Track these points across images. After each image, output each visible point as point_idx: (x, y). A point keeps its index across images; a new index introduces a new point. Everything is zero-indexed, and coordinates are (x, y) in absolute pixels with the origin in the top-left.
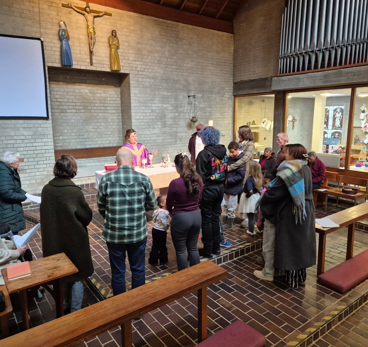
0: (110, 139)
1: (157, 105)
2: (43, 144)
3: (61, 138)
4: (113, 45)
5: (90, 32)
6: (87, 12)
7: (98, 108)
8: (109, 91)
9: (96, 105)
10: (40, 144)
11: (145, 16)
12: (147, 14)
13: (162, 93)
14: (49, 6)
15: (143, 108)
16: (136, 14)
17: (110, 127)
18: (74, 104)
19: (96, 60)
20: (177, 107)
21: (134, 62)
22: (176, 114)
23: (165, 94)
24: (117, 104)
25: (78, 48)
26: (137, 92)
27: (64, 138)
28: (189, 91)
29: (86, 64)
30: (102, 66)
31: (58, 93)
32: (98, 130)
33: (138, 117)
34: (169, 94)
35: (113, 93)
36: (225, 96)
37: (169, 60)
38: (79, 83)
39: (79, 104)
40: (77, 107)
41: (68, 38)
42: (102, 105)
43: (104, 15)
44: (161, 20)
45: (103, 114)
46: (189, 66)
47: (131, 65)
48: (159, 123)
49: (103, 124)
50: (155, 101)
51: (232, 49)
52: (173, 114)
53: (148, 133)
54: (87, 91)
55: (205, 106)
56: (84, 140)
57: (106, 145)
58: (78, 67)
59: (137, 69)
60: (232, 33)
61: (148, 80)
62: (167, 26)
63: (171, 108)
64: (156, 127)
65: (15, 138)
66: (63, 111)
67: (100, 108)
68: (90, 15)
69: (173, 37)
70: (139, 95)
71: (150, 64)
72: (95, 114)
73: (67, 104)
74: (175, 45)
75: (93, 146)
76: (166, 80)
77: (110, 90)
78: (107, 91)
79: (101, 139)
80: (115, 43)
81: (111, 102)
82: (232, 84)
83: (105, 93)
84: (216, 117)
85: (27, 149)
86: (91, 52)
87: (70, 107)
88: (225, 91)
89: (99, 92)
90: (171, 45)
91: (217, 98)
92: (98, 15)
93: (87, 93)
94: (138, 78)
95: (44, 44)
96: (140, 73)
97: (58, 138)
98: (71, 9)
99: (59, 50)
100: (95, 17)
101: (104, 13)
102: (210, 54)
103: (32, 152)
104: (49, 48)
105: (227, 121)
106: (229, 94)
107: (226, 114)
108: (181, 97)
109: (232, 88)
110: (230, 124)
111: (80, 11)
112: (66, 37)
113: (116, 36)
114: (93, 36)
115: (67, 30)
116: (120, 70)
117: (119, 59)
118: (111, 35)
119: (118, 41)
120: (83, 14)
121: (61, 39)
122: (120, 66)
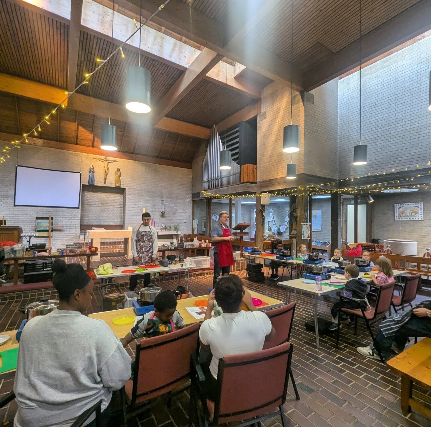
0: (116, 221)
2: (75, 220)
5: (105, 169)
6: (105, 161)
7: (110, 205)
8: (117, 196)
9: (109, 203)
10: (73, 220)
12: (138, 161)
13: (145, 198)
14: (86, 159)
15: (133, 205)
16: (132, 161)
17: (115, 215)
18: (96, 202)
20: (154, 205)
21: (129, 183)
22: (154, 209)
23: (147, 198)
24: (121, 203)
25: (99, 176)
26: (130, 197)
27: (88, 219)
28: (162, 198)
29: (102, 184)
30: (111, 184)
32: (109, 216)
33: (130, 210)
34: (150, 199)
35: (119, 197)
36: (186, 201)
37: (150, 182)
38: (100, 192)
39: (99, 202)
40: (98, 204)
41: (93, 172)
42: (112, 203)
46: (162, 185)
47: (127, 184)
49: (112, 213)
50: (141, 202)
51: (191, 176)
53: (135, 218)
54: (105, 196)
55: (172, 206)
56: (100, 220)
57: (112, 224)
58: (98, 185)
59: (131, 186)
60: (191, 169)
61: (137, 191)
63: (150, 206)
65: (62, 216)
66: (89, 205)
70: (131, 199)
71: (138, 184)
72: (108, 208)
73: (93, 202)
74: (154, 175)
75: (105, 224)
76: (148, 192)
80: (118, 174)
82: (191, 194)
83: (114, 197)
84: (180, 212)
86: (105, 179)
87: (94, 204)
88: (186, 198)
89: (111, 197)
90: (152, 174)
91: (181, 202)
92: (111, 162)
94: (131, 190)
95: (82, 175)
96: (132, 188)
97: (85, 219)
98: (97, 160)
99: (88, 177)
100: (108, 163)
101: (114, 161)
102: (176, 179)
104: (84, 176)
105: (188, 215)
106: (189, 200)
107: (187, 210)
108: (157, 200)
109: (191, 197)
110: (190, 216)
111: (101, 160)
112: (92, 171)
113: (119, 171)
114: (106, 171)
115: (94, 168)
116: (120, 186)
117: (120, 181)
118: (117, 170)
119: (120, 173)
120: (103, 162)
121: (90, 173)
122: (120, 184)
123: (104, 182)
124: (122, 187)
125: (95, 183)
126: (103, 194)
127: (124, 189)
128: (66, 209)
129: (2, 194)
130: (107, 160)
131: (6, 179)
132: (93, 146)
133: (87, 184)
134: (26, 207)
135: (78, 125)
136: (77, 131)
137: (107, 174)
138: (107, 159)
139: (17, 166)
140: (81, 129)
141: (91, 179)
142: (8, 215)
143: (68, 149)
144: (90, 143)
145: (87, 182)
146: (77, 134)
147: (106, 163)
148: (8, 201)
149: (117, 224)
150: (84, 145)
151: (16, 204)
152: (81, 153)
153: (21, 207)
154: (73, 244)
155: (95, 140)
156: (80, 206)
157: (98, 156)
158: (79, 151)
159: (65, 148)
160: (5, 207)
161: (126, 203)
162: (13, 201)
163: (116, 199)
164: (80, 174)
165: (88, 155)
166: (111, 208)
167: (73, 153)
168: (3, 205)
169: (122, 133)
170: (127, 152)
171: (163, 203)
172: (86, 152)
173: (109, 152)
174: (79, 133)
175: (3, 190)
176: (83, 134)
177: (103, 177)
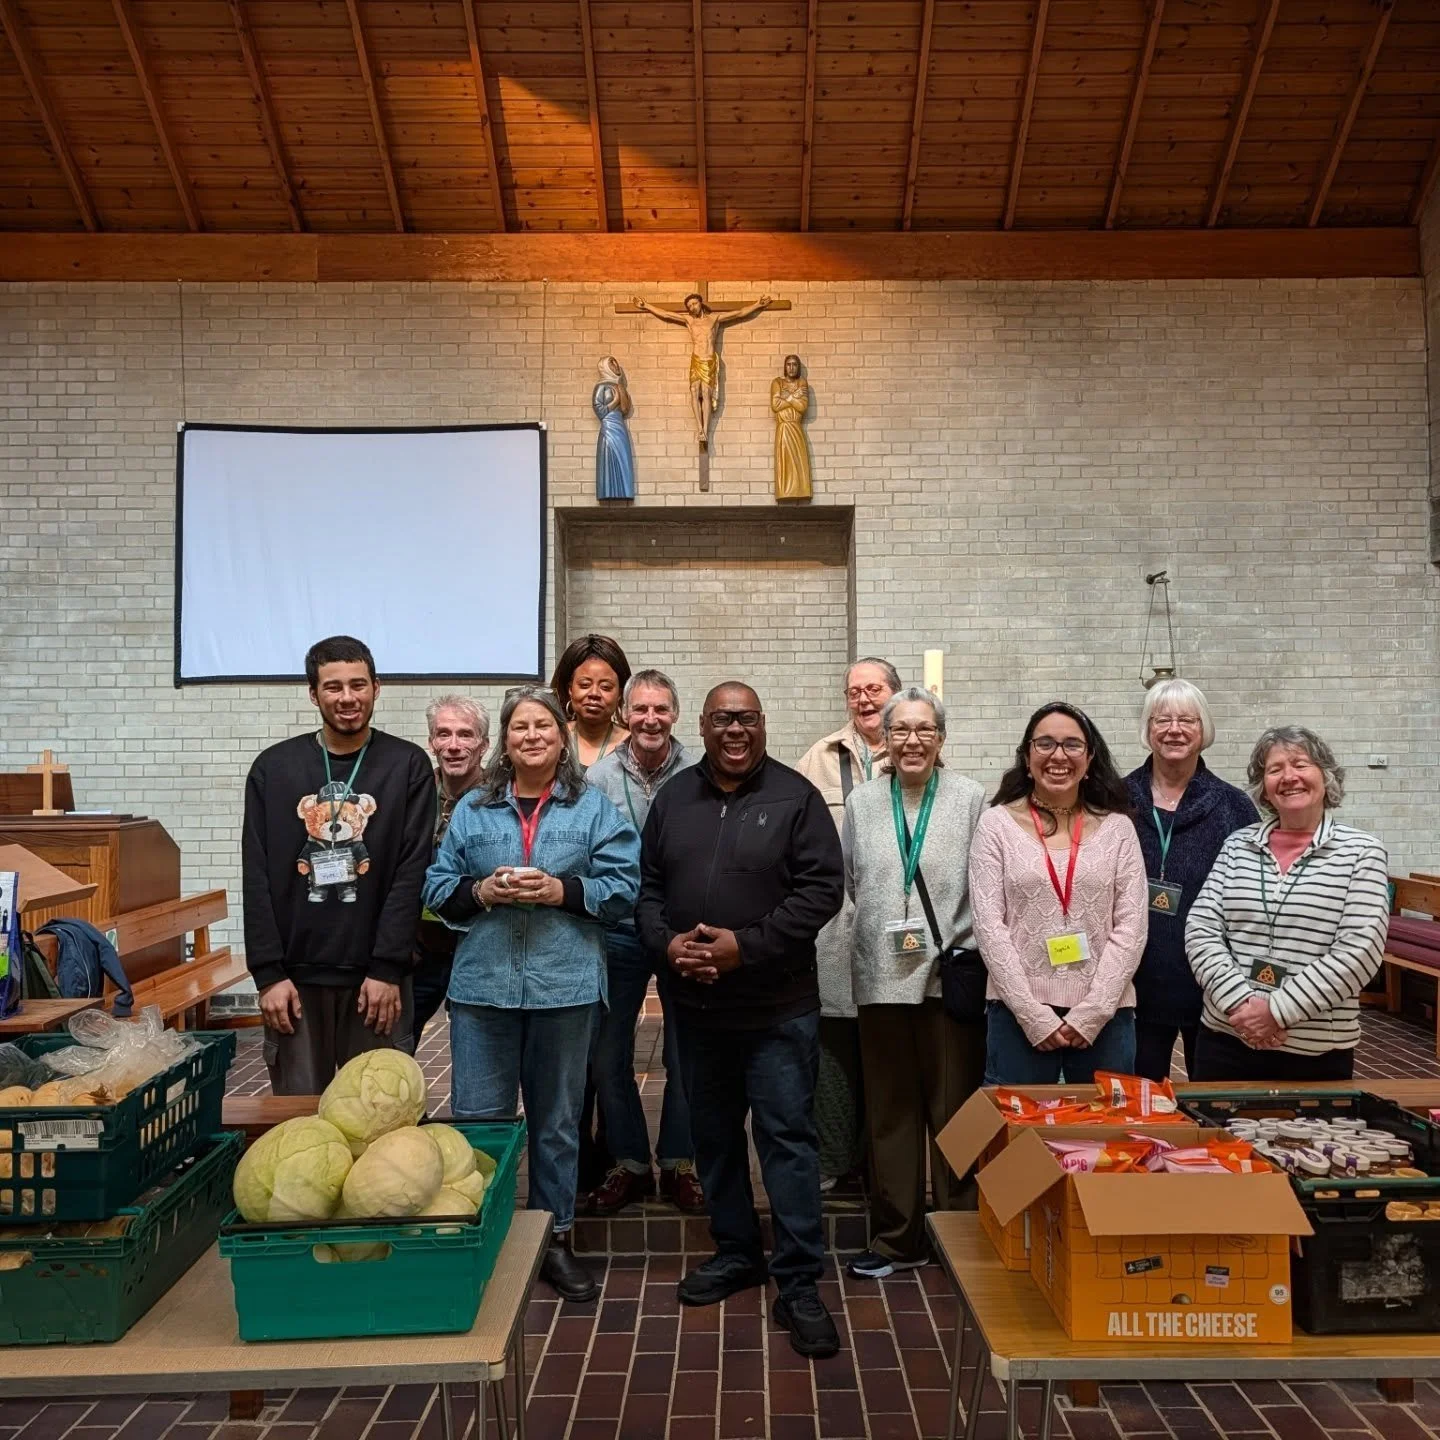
1: (977, 623)
4: (781, 410)
5: (699, 378)
6: (692, 313)
7: (756, 646)
8: (802, 582)
9: (749, 634)
11: (927, 285)
12: (941, 276)
13: (1006, 572)
14: (574, 319)
16: (891, 285)
18: (669, 634)
19: (722, 469)
20: (1086, 626)
21: (878, 462)
22: (1082, 659)
23: (1019, 574)
24: (834, 628)
25: (662, 437)
26: (885, 573)
28: (1150, 556)
29: (686, 488)
30: (744, 488)
31: (617, 599)
34: (1044, 574)
35: (821, 587)
36: (1377, 569)
37: (1044, 434)
38: (689, 559)
39: (685, 635)
40: (677, 645)
41: (624, 409)
42: (771, 634)
43: (760, 310)
44: (1003, 285)
45: (774, 667)
46: (1148, 447)
47: (864, 472)
48: (988, 700)
50: (971, 607)
51: (1417, 343)
52: (1061, 663)
54: (719, 586)
55: (1247, 622)
58: (659, 502)
59: (889, 485)
60: (1417, 274)
61: (939, 524)
62: (1038, 303)
63: (1050, 634)
64: (973, 712)
67: (765, 646)
68: (703, 320)
69: (1061, 341)
70: (894, 587)
71: (946, 460)
73: (645, 634)
74: (1074, 373)
76: (1026, 517)
77: (807, 576)
78: (794, 581)
80: (790, 399)
81: (808, 622)
82: (1426, 507)
83: (783, 589)
84: (1320, 671)
86: (704, 446)
87: (653, 646)
88: (1374, 544)
89: (762, 586)
90: (1052, 372)
91: (1326, 582)
92: (733, 317)
93: (715, 594)
94: (892, 519)
95: (550, 439)
96: (899, 498)
98: (644, 315)
99: (593, 451)
100: (724, 324)
101: (757, 305)
102: (1271, 383)
104: (565, 451)
105: (1398, 694)
106: (1406, 556)
107: (1391, 655)
108: (1108, 583)
109: (1426, 530)
110: (1416, 707)
112: (615, 405)
113: (796, 377)
114: (705, 388)
115: (623, 382)
116: (807, 494)
117: (809, 456)
118: (781, 374)
119: (808, 392)
120: (683, 324)
121: (600, 416)
122: (811, 481)
123: (695, 475)
124: (821, 500)
125: (642, 488)
126: (709, 572)
127: (842, 518)
129: (119, 615)
130: (706, 310)
131: (130, 516)
132: (615, 224)
133: (591, 502)
134: (234, 690)
135: (490, 75)
136: (494, 119)
137: (714, 413)
138: (712, 297)
139: (180, 425)
140: (515, 97)
141: (614, 466)
142: (151, 745)
143: (459, 271)
144: (593, 205)
145: (590, 487)
146: (499, 144)
147: (703, 328)
148: (146, 654)
150: (561, 228)
151: (185, 674)
152: (539, 286)
153: (210, 690)
155: (625, 171)
157: (650, 285)
158: (527, 275)
159: (442, 268)
160: (131, 694)
161: (859, 622)
162: (170, 654)
163: (799, 601)
164: (536, 434)
165: (583, 293)
166: (766, 667)
167: (487, 291)
168: (125, 681)
169: (792, 63)
170: (852, 225)
171: (1162, 607)
172: (571, 272)
173: (722, 248)
174: (510, 138)
175: (119, 589)
176: (539, 139)
177: (691, 439)
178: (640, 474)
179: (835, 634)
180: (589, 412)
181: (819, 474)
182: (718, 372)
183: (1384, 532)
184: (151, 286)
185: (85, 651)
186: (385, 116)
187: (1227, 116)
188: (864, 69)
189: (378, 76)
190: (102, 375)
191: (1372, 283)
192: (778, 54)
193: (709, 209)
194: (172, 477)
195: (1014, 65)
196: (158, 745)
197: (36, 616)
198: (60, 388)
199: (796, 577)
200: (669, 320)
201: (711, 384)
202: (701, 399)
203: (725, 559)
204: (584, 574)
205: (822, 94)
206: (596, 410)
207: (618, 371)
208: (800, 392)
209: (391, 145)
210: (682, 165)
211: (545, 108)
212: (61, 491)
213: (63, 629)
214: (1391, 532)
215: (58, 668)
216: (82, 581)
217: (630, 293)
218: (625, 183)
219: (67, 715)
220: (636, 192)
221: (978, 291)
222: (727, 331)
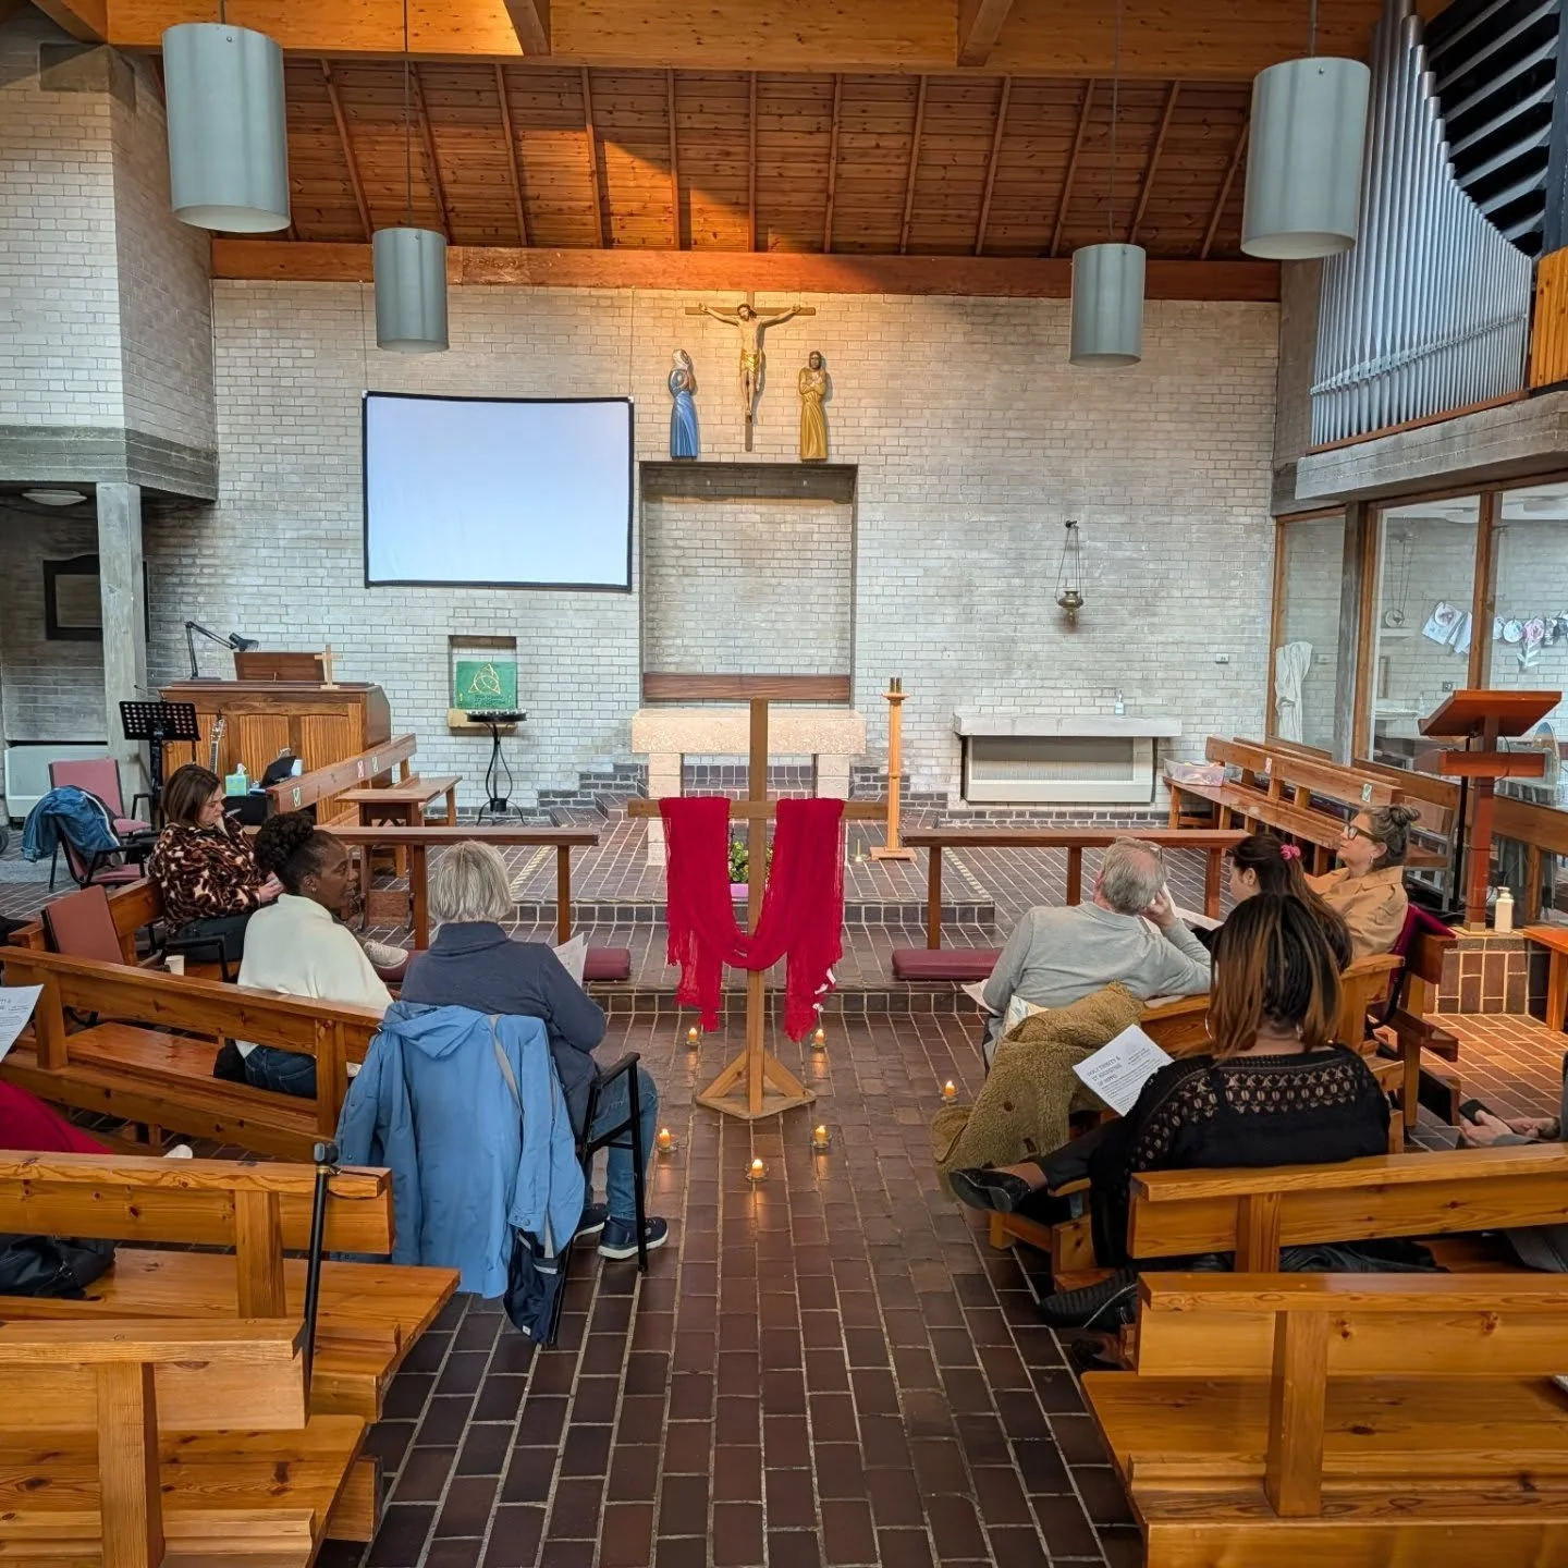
0: (812, 651)
1: (943, 554)
2: (614, 652)
3: (679, 641)
4: (806, 392)
5: (747, 368)
6: (742, 318)
7: (784, 564)
8: (818, 515)
9: (778, 555)
10: (607, 652)
11: (916, 298)
12: (926, 291)
13: (966, 516)
14: (654, 318)
15: (897, 562)
16: (890, 298)
17: (814, 617)
18: (718, 554)
19: (762, 435)
20: (1021, 557)
21: (876, 431)
22: (1017, 581)
23: (975, 519)
24: (841, 552)
25: (718, 409)
26: (879, 516)
27: (686, 642)
28: (1070, 506)
29: (736, 448)
30: (778, 449)
31: (681, 525)
32: (779, 626)
33: (878, 590)
34: (992, 519)
35: (832, 520)
36: (1232, 520)
37: (999, 414)
38: (735, 496)
39: (732, 553)
40: (725, 562)
41: (691, 389)
42: (794, 554)
43: (792, 315)
44: (975, 300)
45: (797, 579)
46: (1072, 425)
47: (865, 440)
48: (950, 610)
49: (794, 608)
50: (939, 542)
51: (1272, 352)
52: (1002, 583)
53: (910, 637)
55: (1135, 556)
56: (737, 651)
57: (797, 671)
58: (715, 459)
59: (884, 450)
60: (1277, 300)
61: (919, 480)
62: (996, 315)
63: (995, 563)
64: (938, 619)
65: (556, 632)
66: (688, 571)
67: (789, 564)
68: (750, 322)
69: (1012, 344)
70: (885, 525)
71: (925, 432)
72: (774, 581)
73: (701, 553)
74: (1021, 369)
75: (759, 670)
76: (982, 476)
77: (823, 511)
78: (813, 515)
79: (784, 652)
80: (813, 385)
81: (823, 546)
82: (1270, 475)
83: (804, 521)
84: (1186, 593)
85: (578, 660)
86: (750, 418)
87: (706, 562)
88: (1230, 501)
89: (789, 518)
90: (1006, 367)
91: (1194, 528)
93: (754, 523)
94: (886, 475)
95: (636, 410)
96: (891, 460)
97: (670, 642)
98: (706, 317)
99: (668, 419)
100: (764, 326)
101: (790, 312)
102: (1164, 379)
103: (590, 671)
104: (648, 419)
105: (1240, 611)
106: (1253, 511)
107: (1236, 583)
108: (1039, 526)
109: (1269, 492)
110: (1253, 620)
111: (729, 316)
112: (684, 386)
113: (818, 368)
114: (751, 375)
115: (691, 368)
116: (823, 456)
117: (826, 427)
118: (807, 365)
119: (826, 378)
120: (736, 324)
121: (674, 393)
122: (827, 445)
123: (742, 439)
124: (835, 460)
125: (703, 448)
126: (751, 507)
127: (849, 472)
128: (571, 595)
129: (322, 534)
130: (752, 314)
131: (328, 460)
132: (685, 244)
134: (408, 591)
135: (599, 140)
136: (600, 173)
137: (757, 393)
138: (758, 305)
139: (364, 393)
140: (616, 156)
141: (683, 430)
143: (570, 279)
144: (670, 229)
146: (603, 188)
147: (750, 329)
148: (343, 563)
149: (824, 671)
150: (643, 245)
151: (371, 579)
152: (628, 292)
153: (391, 590)
154: (609, 769)
155: (694, 206)
156: (636, 578)
157: (712, 293)
158: (619, 283)
159: (557, 275)
160: (333, 592)
161: (859, 551)
162: (361, 563)
163: (816, 530)
164: (626, 405)
165: (662, 298)
166: (791, 580)
167: (590, 296)
168: (328, 582)
169: (821, 140)
170: (863, 248)
171: (1074, 544)
172: (651, 281)
173: (766, 264)
174: (610, 183)
175: (321, 515)
176: (632, 184)
177: (739, 411)
178: (702, 437)
179: (842, 556)
180: (665, 389)
181: (833, 440)
182: (760, 363)
183: (1239, 492)
184: (339, 286)
185: (298, 560)
186: (519, 166)
187: (1139, 182)
188: (873, 143)
189: (516, 139)
190: (306, 353)
191: (1243, 305)
192: (811, 133)
193: (756, 233)
194: (359, 432)
195: (983, 144)
196: (356, 629)
197: (262, 533)
198: (274, 362)
199: (814, 511)
200: (725, 321)
201: (755, 372)
202: (748, 383)
203: (761, 497)
204: (656, 506)
205: (842, 159)
206: (671, 391)
207: (687, 360)
208: (820, 379)
209: (522, 184)
210: (737, 204)
211: (637, 163)
212: (278, 440)
213: (282, 543)
214: (1243, 493)
215: (280, 572)
216: (296, 508)
217: (697, 300)
218: (693, 214)
219: (286, 606)
220: (702, 220)
221: (953, 304)
222: (768, 330)
